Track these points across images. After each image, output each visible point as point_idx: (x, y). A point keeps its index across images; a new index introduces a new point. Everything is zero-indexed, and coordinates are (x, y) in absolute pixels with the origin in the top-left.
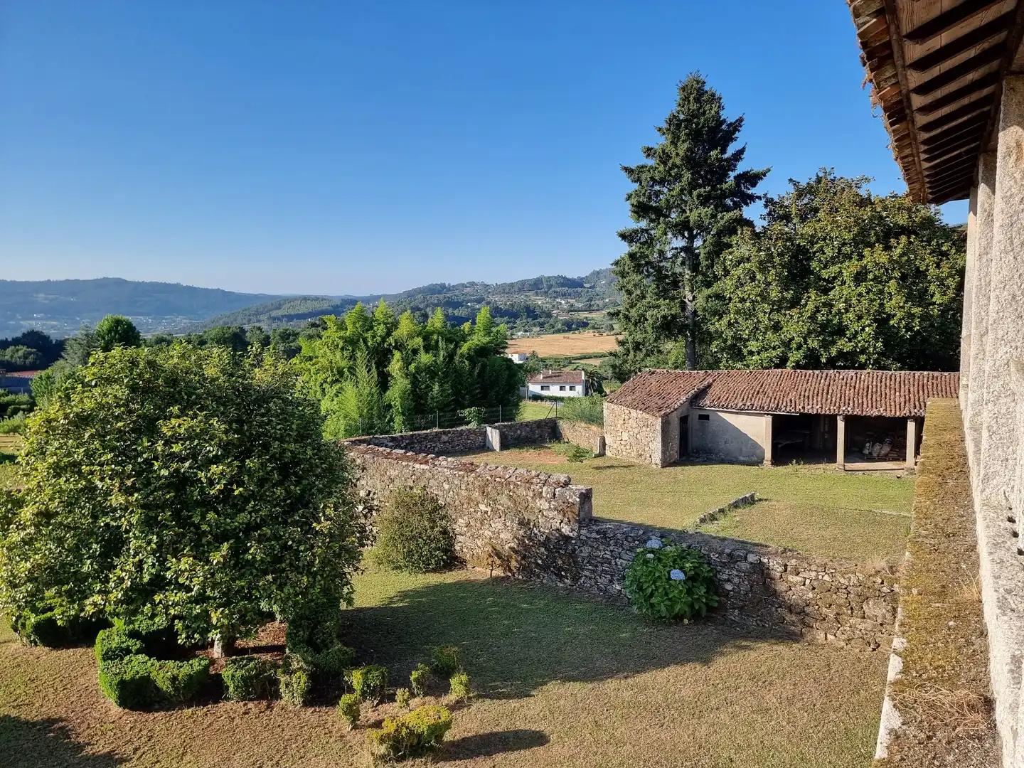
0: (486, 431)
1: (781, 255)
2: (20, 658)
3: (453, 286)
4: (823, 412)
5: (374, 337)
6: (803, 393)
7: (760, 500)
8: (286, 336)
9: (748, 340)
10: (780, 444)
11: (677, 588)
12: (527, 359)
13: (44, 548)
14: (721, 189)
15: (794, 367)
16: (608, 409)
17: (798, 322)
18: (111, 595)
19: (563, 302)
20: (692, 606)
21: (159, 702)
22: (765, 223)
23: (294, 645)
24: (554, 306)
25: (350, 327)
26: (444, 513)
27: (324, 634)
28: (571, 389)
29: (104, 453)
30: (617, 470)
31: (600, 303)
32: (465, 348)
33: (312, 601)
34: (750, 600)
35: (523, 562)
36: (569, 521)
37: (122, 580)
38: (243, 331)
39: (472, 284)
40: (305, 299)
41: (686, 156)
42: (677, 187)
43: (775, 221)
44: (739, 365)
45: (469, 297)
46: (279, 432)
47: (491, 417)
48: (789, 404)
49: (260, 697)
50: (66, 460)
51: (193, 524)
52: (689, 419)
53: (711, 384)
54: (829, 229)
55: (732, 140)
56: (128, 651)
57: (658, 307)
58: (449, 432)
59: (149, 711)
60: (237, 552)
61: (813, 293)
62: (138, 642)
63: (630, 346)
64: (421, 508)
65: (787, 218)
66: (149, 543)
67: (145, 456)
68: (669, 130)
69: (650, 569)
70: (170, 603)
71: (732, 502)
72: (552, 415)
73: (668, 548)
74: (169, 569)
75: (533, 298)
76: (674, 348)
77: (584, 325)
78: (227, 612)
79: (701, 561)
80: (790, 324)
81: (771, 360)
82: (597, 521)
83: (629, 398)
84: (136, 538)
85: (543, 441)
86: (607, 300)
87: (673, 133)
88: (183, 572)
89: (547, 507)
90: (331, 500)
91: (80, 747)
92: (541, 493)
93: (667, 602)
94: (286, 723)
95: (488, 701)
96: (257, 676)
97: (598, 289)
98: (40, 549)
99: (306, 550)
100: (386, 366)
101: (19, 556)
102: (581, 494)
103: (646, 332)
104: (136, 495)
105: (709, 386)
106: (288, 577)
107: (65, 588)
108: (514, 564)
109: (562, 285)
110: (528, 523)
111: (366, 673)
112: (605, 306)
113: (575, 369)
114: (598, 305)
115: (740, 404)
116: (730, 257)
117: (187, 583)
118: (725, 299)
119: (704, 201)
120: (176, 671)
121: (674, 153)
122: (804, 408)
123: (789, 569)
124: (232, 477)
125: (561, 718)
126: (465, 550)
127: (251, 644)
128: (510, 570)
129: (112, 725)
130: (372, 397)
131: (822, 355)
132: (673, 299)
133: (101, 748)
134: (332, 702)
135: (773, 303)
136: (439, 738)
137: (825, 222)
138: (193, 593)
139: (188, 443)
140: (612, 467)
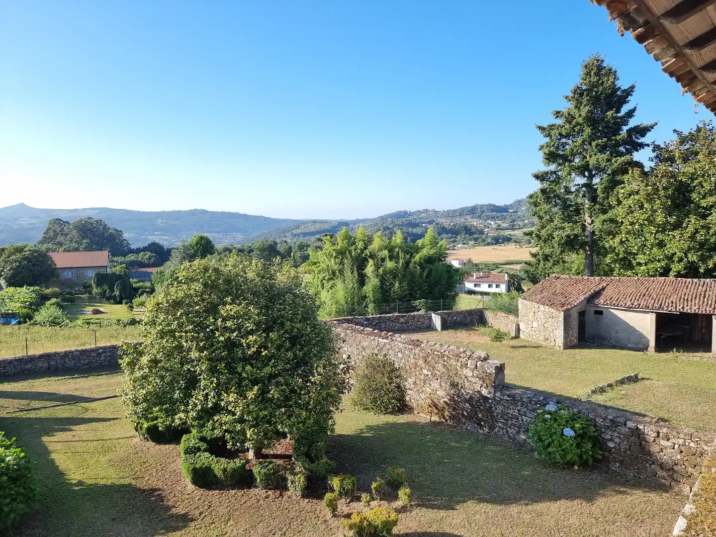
0: (431, 317)
1: (665, 189)
2: (138, 448)
3: (413, 213)
4: (700, 312)
5: (356, 250)
6: (682, 297)
7: (643, 379)
8: (302, 247)
9: (637, 254)
10: (662, 335)
11: (568, 442)
12: (465, 264)
13: (153, 381)
14: (616, 140)
15: (676, 276)
16: (522, 303)
17: (680, 241)
18: (189, 414)
19: (492, 223)
20: (581, 457)
21: (216, 484)
22: (652, 164)
23: (298, 456)
24: (485, 226)
25: (340, 243)
26: (398, 373)
27: (316, 450)
28: (497, 286)
29: (188, 325)
30: (528, 349)
31: (521, 224)
32: (417, 257)
33: (308, 428)
34: (628, 455)
35: (453, 413)
36: (487, 386)
37: (196, 405)
38: (276, 243)
39: (426, 211)
40: (314, 222)
41: (587, 116)
42: (579, 140)
43: (661, 162)
44: (629, 273)
45: (423, 220)
46: (290, 315)
47: (435, 306)
48: (670, 305)
49: (276, 488)
50: (167, 328)
51: (237, 372)
52: (587, 314)
53: (605, 287)
54: (707, 168)
55: (625, 102)
56: (199, 449)
57: (563, 228)
58: (405, 316)
59: (210, 490)
60: (263, 392)
61: (693, 219)
62: (205, 444)
63: (541, 257)
64: (383, 369)
65: (671, 160)
66: (212, 383)
67: (211, 327)
68: (574, 97)
69: (548, 426)
70: (223, 422)
71: (619, 379)
72: (480, 306)
73: (562, 411)
74: (223, 400)
75: (470, 220)
76: (576, 259)
77: (508, 240)
78: (256, 431)
79: (589, 423)
80: (672, 242)
81: (657, 270)
82: (509, 387)
83: (539, 297)
84: (204, 379)
85: (473, 325)
86: (526, 222)
87: (577, 100)
88: (231, 403)
89: (472, 375)
90: (321, 362)
91: (169, 508)
92: (467, 364)
93: (561, 452)
94: (291, 507)
95: (424, 509)
96: (274, 474)
97: (519, 214)
98: (151, 382)
99: (306, 394)
100: (363, 270)
101: (140, 386)
102: (497, 368)
103: (553, 247)
104: (205, 352)
105: (603, 289)
106: (293, 411)
107: (164, 407)
108: (446, 413)
109: (493, 211)
110: (457, 385)
111: (342, 480)
112: (525, 226)
113: (500, 272)
114: (519, 225)
115: (629, 303)
116: (622, 191)
117: (233, 410)
118: (618, 223)
119: (602, 149)
120: (226, 466)
121: (577, 115)
122: (683, 308)
123: (661, 435)
124: (262, 343)
125: (476, 528)
126: (412, 401)
127: (272, 452)
128: (444, 418)
129: (187, 497)
130: (354, 290)
131: (700, 267)
132: (576, 222)
133: (181, 510)
134: (320, 497)
135: (659, 226)
136: (389, 531)
137: (704, 163)
138: (236, 417)
139: (235, 320)
140: (525, 346)
